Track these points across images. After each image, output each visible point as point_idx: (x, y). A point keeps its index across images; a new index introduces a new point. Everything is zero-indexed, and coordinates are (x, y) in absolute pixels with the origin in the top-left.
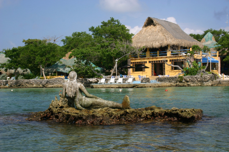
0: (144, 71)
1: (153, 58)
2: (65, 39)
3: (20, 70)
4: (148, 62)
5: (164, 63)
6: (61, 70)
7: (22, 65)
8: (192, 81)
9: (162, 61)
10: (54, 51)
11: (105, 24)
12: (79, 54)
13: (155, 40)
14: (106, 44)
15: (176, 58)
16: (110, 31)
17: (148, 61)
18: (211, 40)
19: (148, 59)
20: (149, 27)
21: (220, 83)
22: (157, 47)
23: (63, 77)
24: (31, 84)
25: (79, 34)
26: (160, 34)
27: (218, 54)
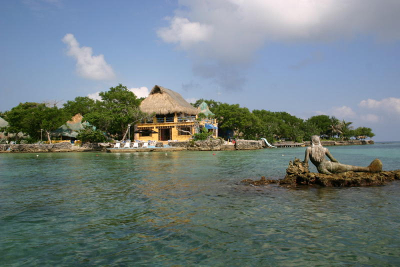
0: (151, 136)
1: (160, 124)
2: (67, 103)
3: (21, 134)
4: (155, 128)
5: (171, 129)
6: (67, 134)
7: (25, 128)
8: (203, 146)
9: (169, 127)
10: (61, 115)
11: (113, 90)
12: (91, 119)
13: (163, 107)
14: (119, 109)
15: (183, 125)
16: (120, 97)
17: (155, 126)
18: (206, 109)
19: (155, 124)
20: (156, 95)
21: (226, 147)
22: (165, 114)
23: (69, 141)
24: (36, 148)
25: (83, 99)
26: (167, 101)
27: (215, 122)
